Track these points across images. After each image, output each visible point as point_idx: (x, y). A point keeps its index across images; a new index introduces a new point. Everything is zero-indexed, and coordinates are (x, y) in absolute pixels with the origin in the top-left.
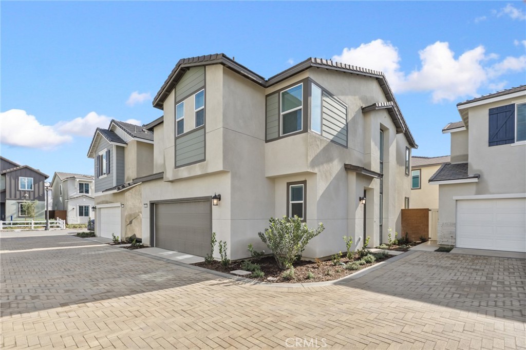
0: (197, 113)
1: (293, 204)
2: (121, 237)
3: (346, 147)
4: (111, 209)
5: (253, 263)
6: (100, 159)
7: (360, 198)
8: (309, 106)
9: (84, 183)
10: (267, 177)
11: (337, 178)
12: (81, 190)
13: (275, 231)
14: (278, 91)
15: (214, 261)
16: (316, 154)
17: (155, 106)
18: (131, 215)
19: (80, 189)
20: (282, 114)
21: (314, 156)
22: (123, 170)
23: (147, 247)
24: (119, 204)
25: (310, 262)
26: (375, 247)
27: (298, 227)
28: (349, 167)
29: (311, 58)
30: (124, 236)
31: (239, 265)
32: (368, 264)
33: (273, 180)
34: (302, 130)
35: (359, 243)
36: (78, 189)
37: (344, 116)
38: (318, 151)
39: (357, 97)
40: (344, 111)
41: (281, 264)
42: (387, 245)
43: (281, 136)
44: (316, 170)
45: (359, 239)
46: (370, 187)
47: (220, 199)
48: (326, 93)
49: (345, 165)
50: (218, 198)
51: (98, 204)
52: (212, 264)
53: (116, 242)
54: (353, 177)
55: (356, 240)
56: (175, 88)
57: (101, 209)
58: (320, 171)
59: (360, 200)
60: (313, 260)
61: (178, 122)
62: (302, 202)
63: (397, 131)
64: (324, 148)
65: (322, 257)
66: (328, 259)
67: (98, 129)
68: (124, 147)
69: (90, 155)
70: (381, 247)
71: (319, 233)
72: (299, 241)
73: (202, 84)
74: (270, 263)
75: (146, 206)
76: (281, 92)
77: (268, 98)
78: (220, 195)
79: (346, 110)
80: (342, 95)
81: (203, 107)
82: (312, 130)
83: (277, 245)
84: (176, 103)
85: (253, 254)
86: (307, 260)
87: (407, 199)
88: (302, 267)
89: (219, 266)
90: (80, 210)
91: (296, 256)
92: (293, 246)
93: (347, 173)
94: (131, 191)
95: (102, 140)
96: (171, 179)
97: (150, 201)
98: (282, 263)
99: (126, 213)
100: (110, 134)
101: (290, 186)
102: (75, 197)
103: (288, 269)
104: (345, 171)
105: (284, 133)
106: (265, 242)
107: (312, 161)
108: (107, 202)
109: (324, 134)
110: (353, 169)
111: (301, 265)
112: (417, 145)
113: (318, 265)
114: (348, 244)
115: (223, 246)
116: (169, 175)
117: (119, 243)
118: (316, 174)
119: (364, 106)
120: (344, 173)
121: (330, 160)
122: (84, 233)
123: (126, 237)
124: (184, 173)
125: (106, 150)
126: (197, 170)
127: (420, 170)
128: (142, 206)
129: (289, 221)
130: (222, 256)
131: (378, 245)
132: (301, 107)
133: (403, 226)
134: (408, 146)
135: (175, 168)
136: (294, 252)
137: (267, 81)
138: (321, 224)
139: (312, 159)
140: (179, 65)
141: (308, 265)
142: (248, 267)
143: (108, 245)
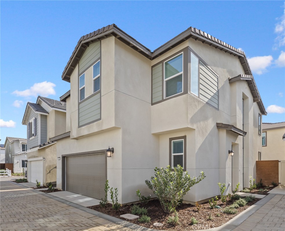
0: (95, 80)
1: (174, 156)
2: (43, 183)
3: (218, 109)
4: (37, 162)
5: (141, 207)
6: (30, 124)
7: (229, 151)
8: (189, 71)
9: (25, 144)
10: (152, 134)
11: (211, 134)
12: (24, 149)
13: (160, 180)
14: (162, 62)
15: (108, 204)
16: (195, 113)
17: (63, 79)
18: (50, 166)
19: (22, 149)
20: (165, 80)
21: (193, 114)
22: (46, 133)
23: (60, 191)
24: (41, 158)
25: (190, 205)
26: (240, 191)
27: (180, 175)
28: (220, 125)
29: (191, 27)
30: (45, 182)
31: (129, 208)
32: (242, 208)
33: (158, 136)
34: (183, 92)
35: (229, 188)
36: (21, 148)
37: (216, 84)
38: (196, 110)
39: (225, 70)
40: (216, 80)
41: (165, 209)
42: (249, 189)
43: (164, 99)
44: (194, 127)
45: (229, 185)
46: (236, 142)
47: (113, 152)
48: (202, 62)
49: (217, 124)
50: (112, 150)
51: (29, 158)
52: (106, 207)
53: (39, 187)
54: (223, 134)
55: (227, 185)
56: (78, 63)
57: (32, 162)
58: (197, 127)
59: (229, 153)
60: (192, 204)
61: (81, 90)
62: (183, 154)
63: (254, 100)
64: (201, 109)
65: (200, 200)
66: (205, 202)
67: (28, 103)
68: (46, 116)
69: (24, 123)
70: (245, 191)
71: (200, 180)
72: (182, 188)
73: (99, 56)
74: (156, 206)
75: (59, 159)
76: (164, 62)
77: (153, 68)
78: (113, 149)
79: (218, 79)
80: (215, 66)
81: (99, 75)
82: (191, 92)
83: (161, 192)
84: (79, 75)
85: (141, 199)
86: (187, 203)
87: (260, 153)
88: (184, 211)
89: (111, 209)
90: (22, 163)
91: (179, 201)
92: (176, 193)
93: (219, 130)
94: (50, 148)
95: (32, 111)
96: (75, 137)
97: (62, 155)
98: (167, 208)
99: (46, 165)
100: (38, 106)
101: (172, 141)
102: (19, 154)
103: (172, 212)
104: (217, 129)
105: (167, 96)
106: (151, 188)
107: (192, 118)
108: (34, 157)
109: (201, 96)
110: (224, 127)
111: (183, 209)
112: (266, 112)
113: (198, 209)
114: (221, 190)
115: (114, 192)
116: (74, 134)
117: (41, 187)
118: (195, 129)
119: (230, 78)
120: (216, 130)
121: (206, 119)
122: (21, 180)
123: (47, 182)
124: (85, 131)
125: (34, 118)
126: (95, 128)
127: (266, 132)
128: (56, 158)
129: (173, 170)
130: (113, 201)
131: (242, 190)
132: (182, 72)
133: (257, 174)
134: (260, 113)
135: (79, 128)
136: (178, 198)
137: (152, 53)
138: (202, 172)
139: (191, 116)
140: (80, 42)
141: (189, 209)
142: (136, 210)
143: (32, 189)
